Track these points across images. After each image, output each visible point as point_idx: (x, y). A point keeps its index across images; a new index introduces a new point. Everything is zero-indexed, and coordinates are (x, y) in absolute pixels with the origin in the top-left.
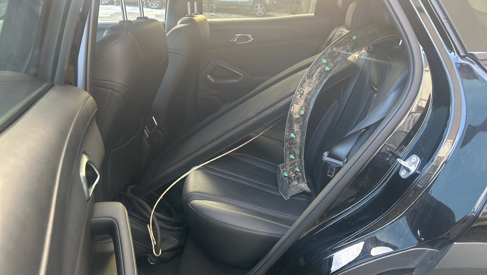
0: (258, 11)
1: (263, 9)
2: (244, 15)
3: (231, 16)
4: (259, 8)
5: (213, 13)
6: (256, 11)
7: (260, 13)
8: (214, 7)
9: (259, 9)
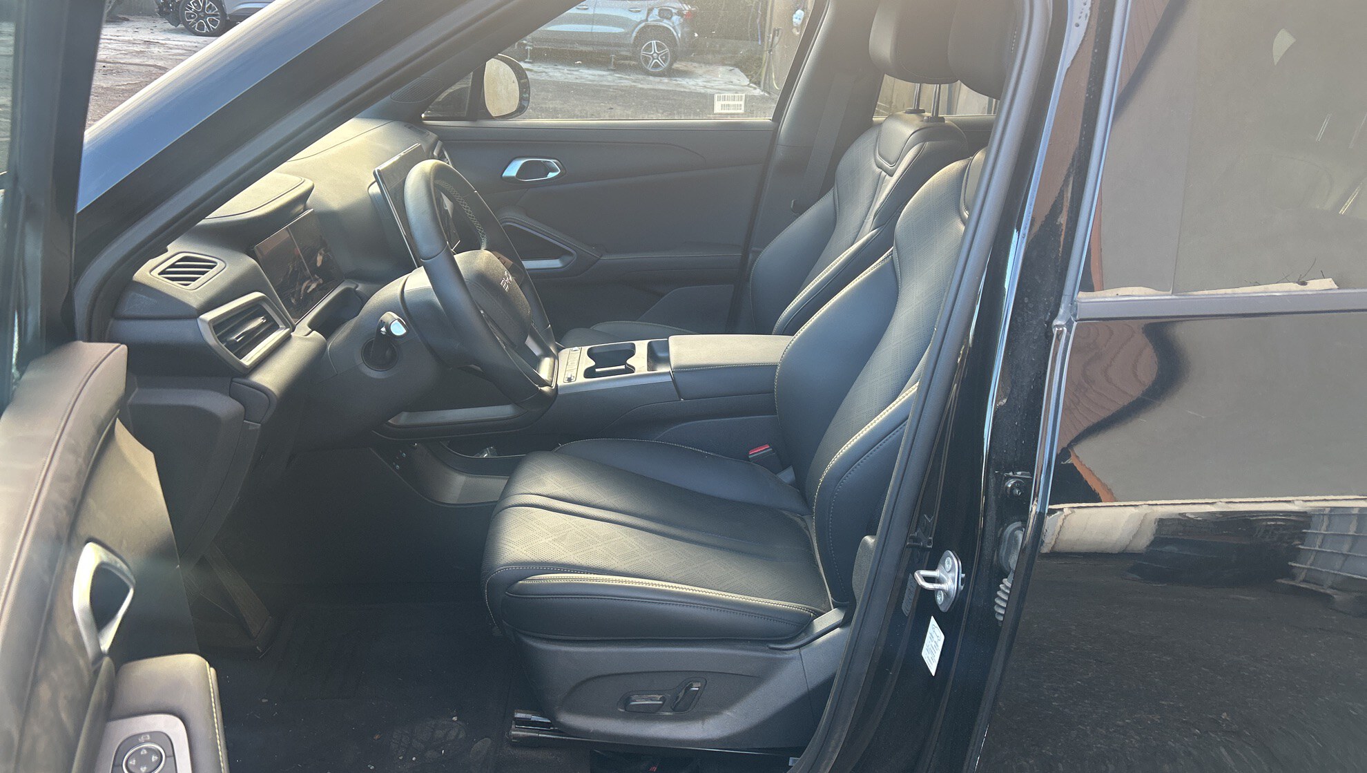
0: (652, 59)
1: (666, 55)
2: (612, 70)
3: (577, 71)
4: (655, 52)
5: (526, 62)
6: (647, 60)
7: (657, 66)
8: (530, 46)
9: (655, 55)
